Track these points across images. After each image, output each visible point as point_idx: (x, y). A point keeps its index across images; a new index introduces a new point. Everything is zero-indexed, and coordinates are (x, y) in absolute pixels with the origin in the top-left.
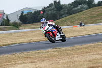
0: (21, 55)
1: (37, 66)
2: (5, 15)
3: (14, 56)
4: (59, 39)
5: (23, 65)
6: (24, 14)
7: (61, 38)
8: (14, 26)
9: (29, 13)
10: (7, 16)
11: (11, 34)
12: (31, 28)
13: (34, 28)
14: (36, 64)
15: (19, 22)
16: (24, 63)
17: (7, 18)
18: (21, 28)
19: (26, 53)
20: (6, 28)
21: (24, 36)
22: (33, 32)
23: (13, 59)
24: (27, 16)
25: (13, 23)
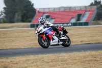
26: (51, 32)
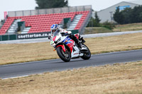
0: (115, 67)
1: (138, 83)
2: (93, 13)
3: (105, 69)
4: (77, 55)
5: (118, 81)
6: (120, 11)
7: (82, 55)
8: (105, 27)
9: (127, 10)
10: (96, 13)
11: (102, 38)
12: (129, 30)
13: (134, 30)
14: (136, 81)
15: (113, 21)
16: (119, 78)
17: (96, 16)
18: (115, 30)
19: (122, 64)
20: (94, 30)
21: (119, 41)
22: (132, 35)
23: (105, 73)
24: (123, 14)
25: (104, 24)
26: (70, 42)
